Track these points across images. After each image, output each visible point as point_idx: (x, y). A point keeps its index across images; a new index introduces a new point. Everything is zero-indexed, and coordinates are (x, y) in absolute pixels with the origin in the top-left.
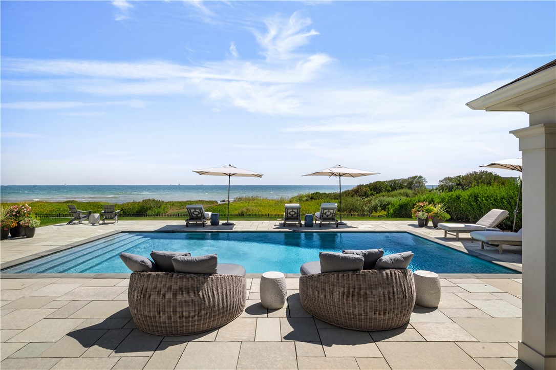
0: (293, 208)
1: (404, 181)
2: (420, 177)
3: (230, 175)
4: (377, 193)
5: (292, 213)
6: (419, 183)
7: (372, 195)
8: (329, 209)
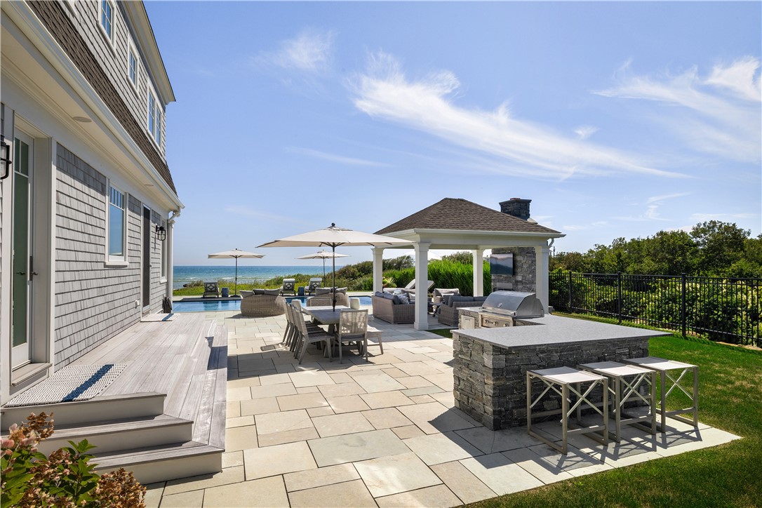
0: (289, 282)
1: (394, 261)
2: (409, 257)
3: (236, 257)
4: (365, 274)
5: (289, 286)
6: (408, 263)
7: (360, 276)
8: (316, 282)
